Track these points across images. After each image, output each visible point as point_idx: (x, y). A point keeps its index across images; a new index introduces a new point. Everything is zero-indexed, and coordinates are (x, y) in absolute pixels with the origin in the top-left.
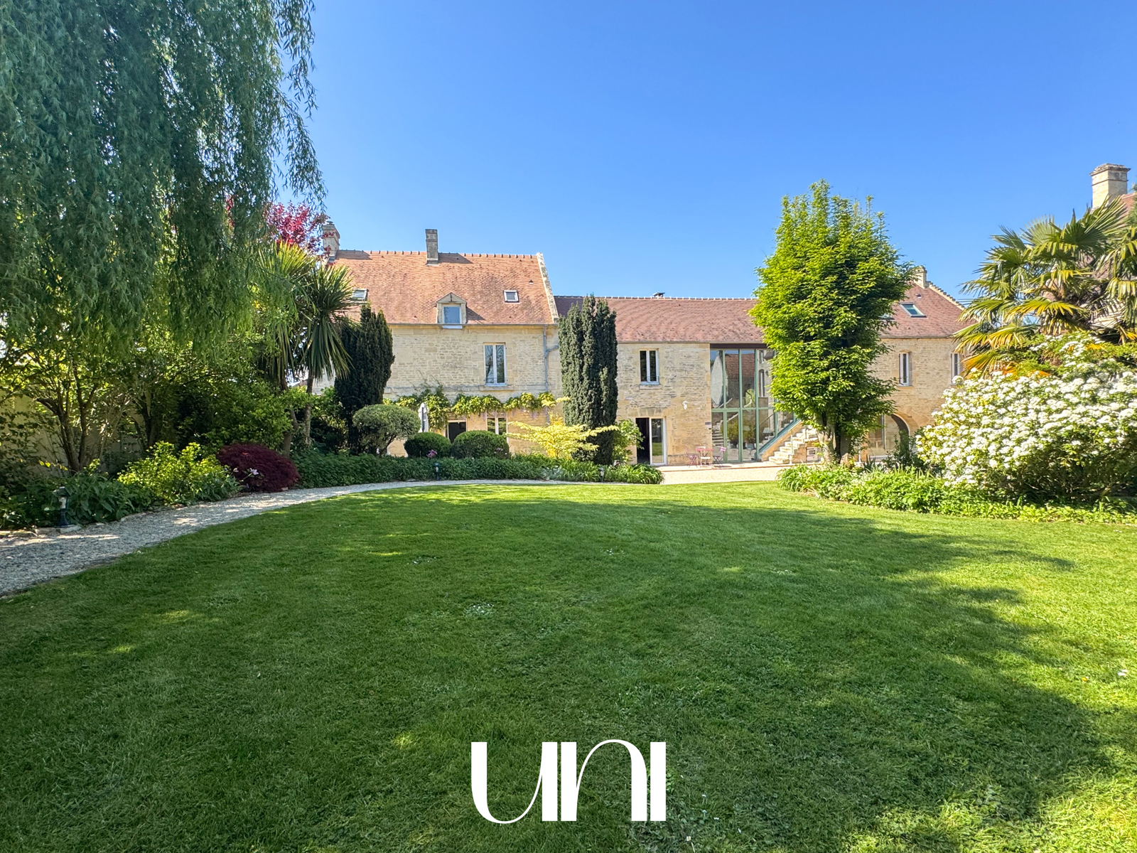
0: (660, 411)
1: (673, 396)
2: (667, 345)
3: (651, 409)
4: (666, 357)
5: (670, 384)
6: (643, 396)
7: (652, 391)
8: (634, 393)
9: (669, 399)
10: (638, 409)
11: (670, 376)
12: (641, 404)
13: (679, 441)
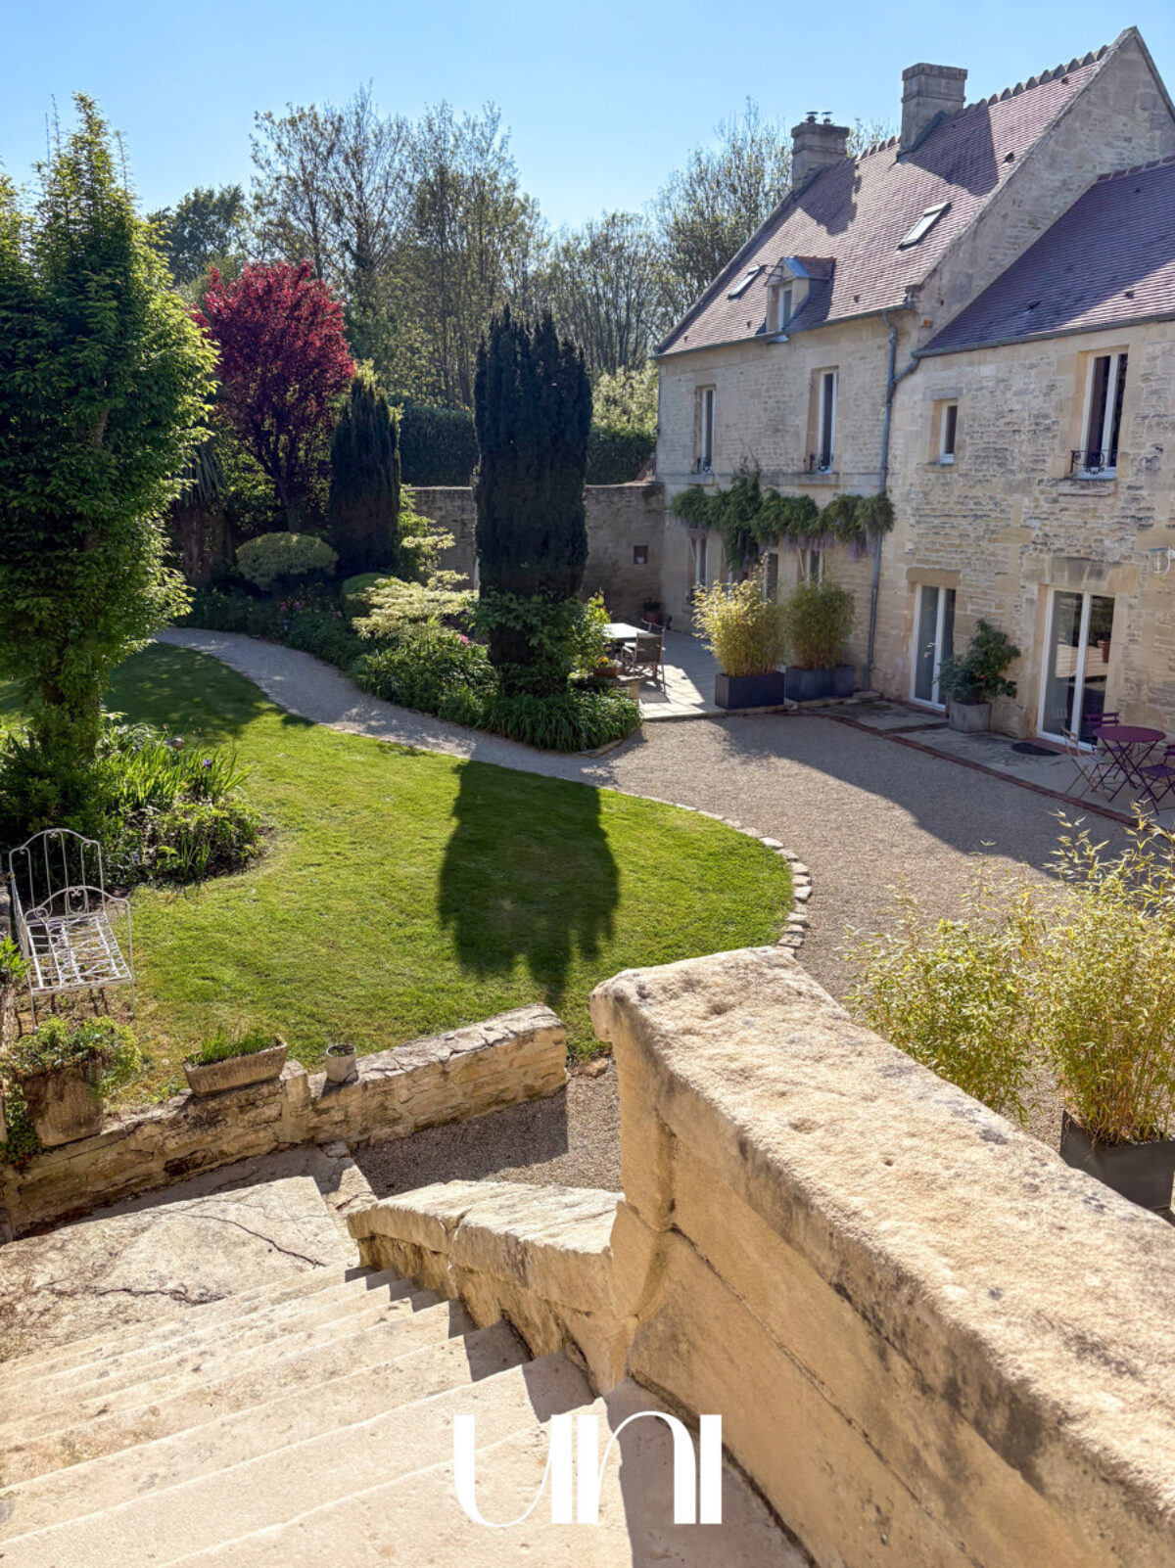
0: (1098, 574)
1: (1143, 524)
2: (1155, 329)
3: (1078, 564)
4: (1146, 378)
5: (1143, 478)
6: (1066, 517)
7: (1091, 502)
8: (1046, 505)
9: (1134, 537)
10: (1047, 557)
11: (1148, 451)
12: (1059, 544)
13: (1139, 685)
